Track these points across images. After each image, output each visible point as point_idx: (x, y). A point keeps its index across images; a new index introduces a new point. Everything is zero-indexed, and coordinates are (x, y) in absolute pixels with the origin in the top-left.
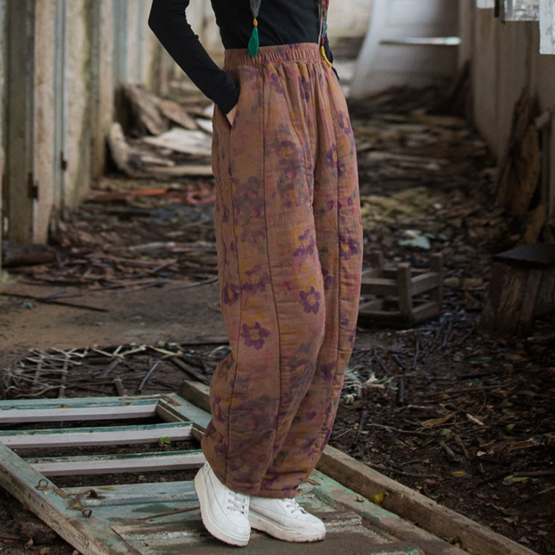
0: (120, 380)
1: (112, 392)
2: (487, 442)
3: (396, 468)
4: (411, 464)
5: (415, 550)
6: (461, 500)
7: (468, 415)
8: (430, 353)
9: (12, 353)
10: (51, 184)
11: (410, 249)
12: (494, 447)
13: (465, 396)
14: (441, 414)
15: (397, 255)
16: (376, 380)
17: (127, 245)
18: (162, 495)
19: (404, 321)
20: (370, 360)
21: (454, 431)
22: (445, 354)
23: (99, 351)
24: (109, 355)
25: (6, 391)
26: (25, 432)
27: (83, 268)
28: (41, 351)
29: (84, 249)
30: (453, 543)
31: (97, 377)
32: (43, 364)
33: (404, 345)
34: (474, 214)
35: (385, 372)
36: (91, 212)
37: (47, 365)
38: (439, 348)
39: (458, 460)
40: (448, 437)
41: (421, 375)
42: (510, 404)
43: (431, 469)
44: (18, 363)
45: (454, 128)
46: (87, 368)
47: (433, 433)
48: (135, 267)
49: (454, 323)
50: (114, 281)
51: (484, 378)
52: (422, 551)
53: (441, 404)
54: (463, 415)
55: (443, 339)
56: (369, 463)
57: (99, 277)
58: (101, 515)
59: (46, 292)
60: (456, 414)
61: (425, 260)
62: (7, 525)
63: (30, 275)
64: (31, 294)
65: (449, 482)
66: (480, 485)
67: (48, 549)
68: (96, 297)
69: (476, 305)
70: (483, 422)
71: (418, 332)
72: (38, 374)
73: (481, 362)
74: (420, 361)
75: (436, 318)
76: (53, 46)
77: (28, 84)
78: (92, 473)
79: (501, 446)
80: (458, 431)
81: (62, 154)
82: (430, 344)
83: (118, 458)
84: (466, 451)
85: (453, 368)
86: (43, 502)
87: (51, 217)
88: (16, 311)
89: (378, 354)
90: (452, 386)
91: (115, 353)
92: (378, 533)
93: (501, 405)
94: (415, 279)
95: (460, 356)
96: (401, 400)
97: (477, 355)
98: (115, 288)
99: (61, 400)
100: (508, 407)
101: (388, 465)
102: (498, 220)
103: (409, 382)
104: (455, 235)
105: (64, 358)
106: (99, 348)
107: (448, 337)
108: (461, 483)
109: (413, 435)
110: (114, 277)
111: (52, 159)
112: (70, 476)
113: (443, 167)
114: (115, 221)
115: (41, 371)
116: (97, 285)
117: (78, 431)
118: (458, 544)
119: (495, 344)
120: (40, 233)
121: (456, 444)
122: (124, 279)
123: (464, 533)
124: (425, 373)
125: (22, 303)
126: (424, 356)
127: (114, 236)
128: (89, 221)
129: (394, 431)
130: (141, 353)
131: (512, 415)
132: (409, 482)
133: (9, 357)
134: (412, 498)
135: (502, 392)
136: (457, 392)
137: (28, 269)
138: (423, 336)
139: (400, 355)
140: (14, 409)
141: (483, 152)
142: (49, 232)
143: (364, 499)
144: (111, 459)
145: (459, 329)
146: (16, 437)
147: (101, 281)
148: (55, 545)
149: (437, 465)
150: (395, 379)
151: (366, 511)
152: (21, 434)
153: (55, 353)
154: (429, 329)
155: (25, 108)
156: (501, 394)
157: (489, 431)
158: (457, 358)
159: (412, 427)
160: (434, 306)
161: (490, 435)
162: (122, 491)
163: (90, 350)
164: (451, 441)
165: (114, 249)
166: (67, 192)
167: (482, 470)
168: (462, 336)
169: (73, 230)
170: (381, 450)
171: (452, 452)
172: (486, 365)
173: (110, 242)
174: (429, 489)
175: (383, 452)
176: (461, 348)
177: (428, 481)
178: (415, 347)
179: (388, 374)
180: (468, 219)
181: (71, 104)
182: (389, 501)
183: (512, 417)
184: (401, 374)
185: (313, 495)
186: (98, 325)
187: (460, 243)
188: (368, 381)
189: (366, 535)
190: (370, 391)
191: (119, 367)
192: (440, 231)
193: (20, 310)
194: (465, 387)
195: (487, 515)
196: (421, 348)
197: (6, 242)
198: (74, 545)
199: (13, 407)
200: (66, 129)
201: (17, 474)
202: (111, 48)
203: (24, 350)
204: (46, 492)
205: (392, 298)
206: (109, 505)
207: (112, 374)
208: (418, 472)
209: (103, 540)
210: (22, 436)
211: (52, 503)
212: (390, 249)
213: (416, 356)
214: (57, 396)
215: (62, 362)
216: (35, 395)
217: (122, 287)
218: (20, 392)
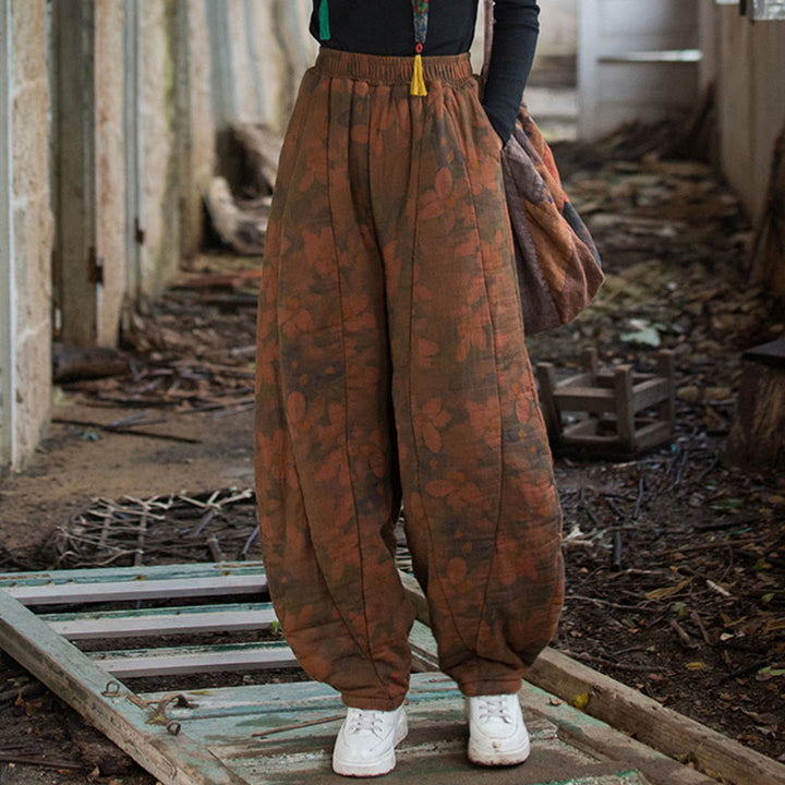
0: (215, 540)
1: (206, 558)
2: (734, 620)
3: (608, 659)
4: (629, 652)
5: (633, 774)
6: (698, 702)
7: (709, 581)
8: (659, 495)
9: (69, 505)
10: (122, 262)
11: (635, 347)
12: (744, 627)
13: (705, 555)
14: (672, 581)
15: (616, 356)
16: (581, 534)
17: (229, 347)
18: (276, 702)
19: (622, 451)
20: (576, 506)
21: (689, 605)
22: (678, 496)
23: (188, 500)
24: (202, 505)
25: (61, 558)
26: (87, 615)
27: (168, 381)
28: (110, 501)
29: (169, 354)
30: (685, 762)
31: (186, 537)
32: (112, 520)
33: (622, 484)
34: (719, 297)
35: (594, 523)
36: (180, 303)
37: (117, 520)
38: (671, 488)
39: (694, 646)
40: (681, 613)
41: (645, 527)
42: (767, 566)
43: (658, 659)
44: (78, 519)
45: (695, 179)
46: (172, 524)
47: (660, 609)
48: (238, 378)
49: (691, 452)
50: (212, 399)
51: (732, 529)
52: (641, 774)
53: (672, 567)
54: (702, 582)
55: (676, 475)
56: (568, 651)
57: (189, 394)
58: (194, 731)
59: (117, 418)
60: (693, 581)
62: (64, 747)
63: (94, 393)
64: (95, 420)
65: (681, 677)
66: (724, 681)
67: (121, 781)
68: (186, 423)
69: (722, 426)
70: (730, 592)
71: (642, 466)
72: (105, 533)
73: (728, 507)
74: (644, 507)
75: (666, 445)
76: (121, 68)
77: (87, 123)
78: (180, 672)
79: (754, 625)
80: (694, 604)
81: (137, 222)
82: (658, 482)
83: (215, 650)
84: (705, 632)
85: (690, 515)
86: (113, 715)
87: (123, 309)
88: (74, 445)
89: (587, 498)
90: (688, 541)
91: (210, 502)
92: (580, 750)
93: (755, 567)
94: (638, 388)
95: (698, 498)
96: (618, 562)
97: (722, 497)
99: (138, 570)
100: (765, 569)
101: (595, 654)
102: (754, 303)
103: (629, 537)
104: (694, 325)
105: (141, 510)
107: (683, 471)
108: (698, 679)
109: (634, 612)
110: (210, 394)
111: (122, 227)
112: (149, 677)
113: (680, 232)
114: (214, 314)
115: (109, 530)
116: (187, 406)
117: (161, 613)
118: (691, 764)
119: (748, 481)
120: (107, 333)
121: (691, 624)
122: (223, 395)
123: (700, 748)
124: (651, 524)
125: (82, 434)
126: (650, 500)
127: (212, 335)
128: (177, 314)
129: (607, 606)
130: (245, 501)
131: (770, 581)
132: (626, 677)
133: (65, 511)
134: (628, 699)
135: (756, 548)
136: (693, 550)
137: (90, 385)
138: (649, 471)
139: (617, 499)
140: (72, 583)
141: (732, 212)
142: (120, 330)
143: (561, 701)
144: (206, 651)
145: (697, 460)
146: (74, 622)
147: (192, 400)
148: (129, 775)
149: (666, 654)
150: (609, 532)
151: (563, 718)
152: (80, 618)
153: (129, 503)
154: (657, 460)
155: (82, 155)
156: (755, 551)
157: (738, 604)
158: (695, 502)
159: (633, 600)
161: (739, 609)
162: (222, 697)
163: (176, 499)
164: (686, 620)
165: (211, 353)
166: (145, 274)
167: (728, 661)
168: (701, 470)
169: (153, 326)
170: (587, 633)
171: (686, 635)
172: (734, 511)
173: (206, 343)
174: (654, 687)
175: (590, 636)
176: (700, 487)
177: (653, 676)
178: (638, 487)
179: (598, 525)
180: (712, 303)
181: (148, 151)
182: (596, 705)
183: (770, 583)
184: (617, 525)
186: (187, 463)
187: (701, 338)
188: (570, 536)
189: (563, 753)
190: (573, 549)
191: (214, 522)
192: (674, 320)
193: (80, 443)
194: (705, 542)
195: (734, 724)
196: (646, 489)
197: (59, 346)
198: (157, 774)
199: (70, 581)
200: (142, 185)
201: (76, 675)
202: (206, 71)
203: (86, 500)
204: (117, 700)
205: (608, 416)
206: (205, 717)
207: (205, 532)
208: (638, 664)
209: (197, 766)
210: (83, 621)
211: (125, 716)
212: (608, 347)
213: (639, 500)
214: (132, 565)
215: (139, 516)
216: (101, 564)
217: (221, 408)
218: (80, 559)
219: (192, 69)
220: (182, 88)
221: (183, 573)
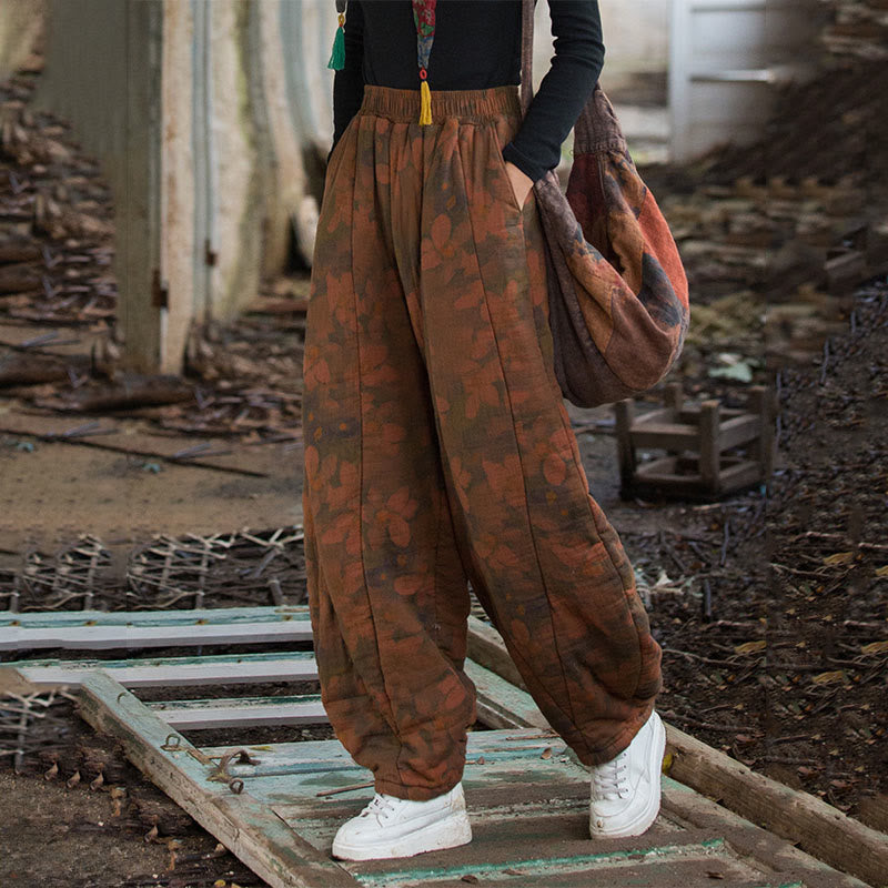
0: (277, 582)
1: (267, 601)
3: (694, 717)
4: (716, 711)
5: (718, 843)
8: (746, 540)
9: (129, 541)
10: (190, 286)
11: (724, 382)
14: (761, 635)
15: (703, 391)
16: (669, 581)
18: (337, 759)
19: (706, 491)
20: (658, 551)
23: (250, 537)
24: (263, 543)
26: (147, 661)
27: (236, 410)
28: (171, 538)
29: (239, 383)
31: (247, 578)
32: (173, 559)
33: (706, 528)
35: (680, 569)
36: (257, 329)
37: (178, 559)
38: (760, 534)
41: (733, 575)
43: (745, 718)
44: (138, 557)
46: (233, 564)
47: (749, 664)
50: (282, 430)
52: (727, 843)
53: (762, 620)
57: (258, 424)
58: (258, 789)
59: (180, 448)
61: (744, 398)
63: (156, 421)
64: (158, 451)
67: (180, 842)
68: (251, 456)
71: (727, 508)
72: (166, 573)
74: (731, 552)
75: (755, 487)
76: (189, 82)
77: (153, 139)
78: (242, 725)
81: (208, 243)
82: (746, 527)
83: (274, 702)
86: (173, 770)
87: (189, 335)
88: (135, 477)
89: (668, 541)
91: (272, 540)
92: (663, 817)
94: (725, 425)
96: (709, 613)
98: (281, 441)
99: (199, 613)
101: (681, 712)
103: (718, 586)
105: (202, 549)
106: (250, 533)
109: (723, 667)
110: (281, 424)
111: (190, 249)
112: (211, 730)
114: (292, 341)
115: (171, 570)
116: (255, 437)
117: (222, 660)
120: (171, 359)
122: (294, 426)
124: (739, 572)
125: (144, 465)
126: (737, 545)
128: (251, 341)
129: (697, 660)
132: (712, 738)
134: (714, 762)
137: (152, 412)
138: (736, 514)
139: (701, 544)
140: (131, 627)
142: (186, 358)
144: (266, 703)
146: (133, 669)
147: (262, 431)
148: (189, 836)
149: (754, 714)
150: (697, 579)
152: (140, 665)
153: (191, 541)
154: (745, 503)
155: (148, 172)
159: (722, 655)
160: (751, 469)
162: (283, 753)
163: (238, 537)
165: (285, 382)
166: (216, 299)
169: (223, 354)
170: (674, 689)
173: (280, 372)
174: (741, 749)
175: (677, 693)
177: (740, 737)
178: (723, 531)
179: (686, 572)
181: (223, 168)
182: (680, 767)
184: (704, 572)
185: (568, 758)
186: (252, 498)
188: (658, 584)
190: (663, 598)
191: (276, 562)
193: (141, 475)
196: (732, 534)
198: (218, 836)
199: (130, 624)
200: (216, 203)
201: (135, 726)
202: (281, 85)
203: (146, 536)
204: (177, 755)
205: (690, 455)
206: (267, 775)
207: (266, 573)
208: (724, 723)
209: (260, 828)
210: (141, 668)
211: (185, 772)
212: (696, 381)
213: (725, 545)
214: (193, 608)
215: (200, 555)
216: (162, 606)
217: (291, 440)
218: (140, 601)
219: (267, 83)
220: (257, 102)
221: (244, 617)
